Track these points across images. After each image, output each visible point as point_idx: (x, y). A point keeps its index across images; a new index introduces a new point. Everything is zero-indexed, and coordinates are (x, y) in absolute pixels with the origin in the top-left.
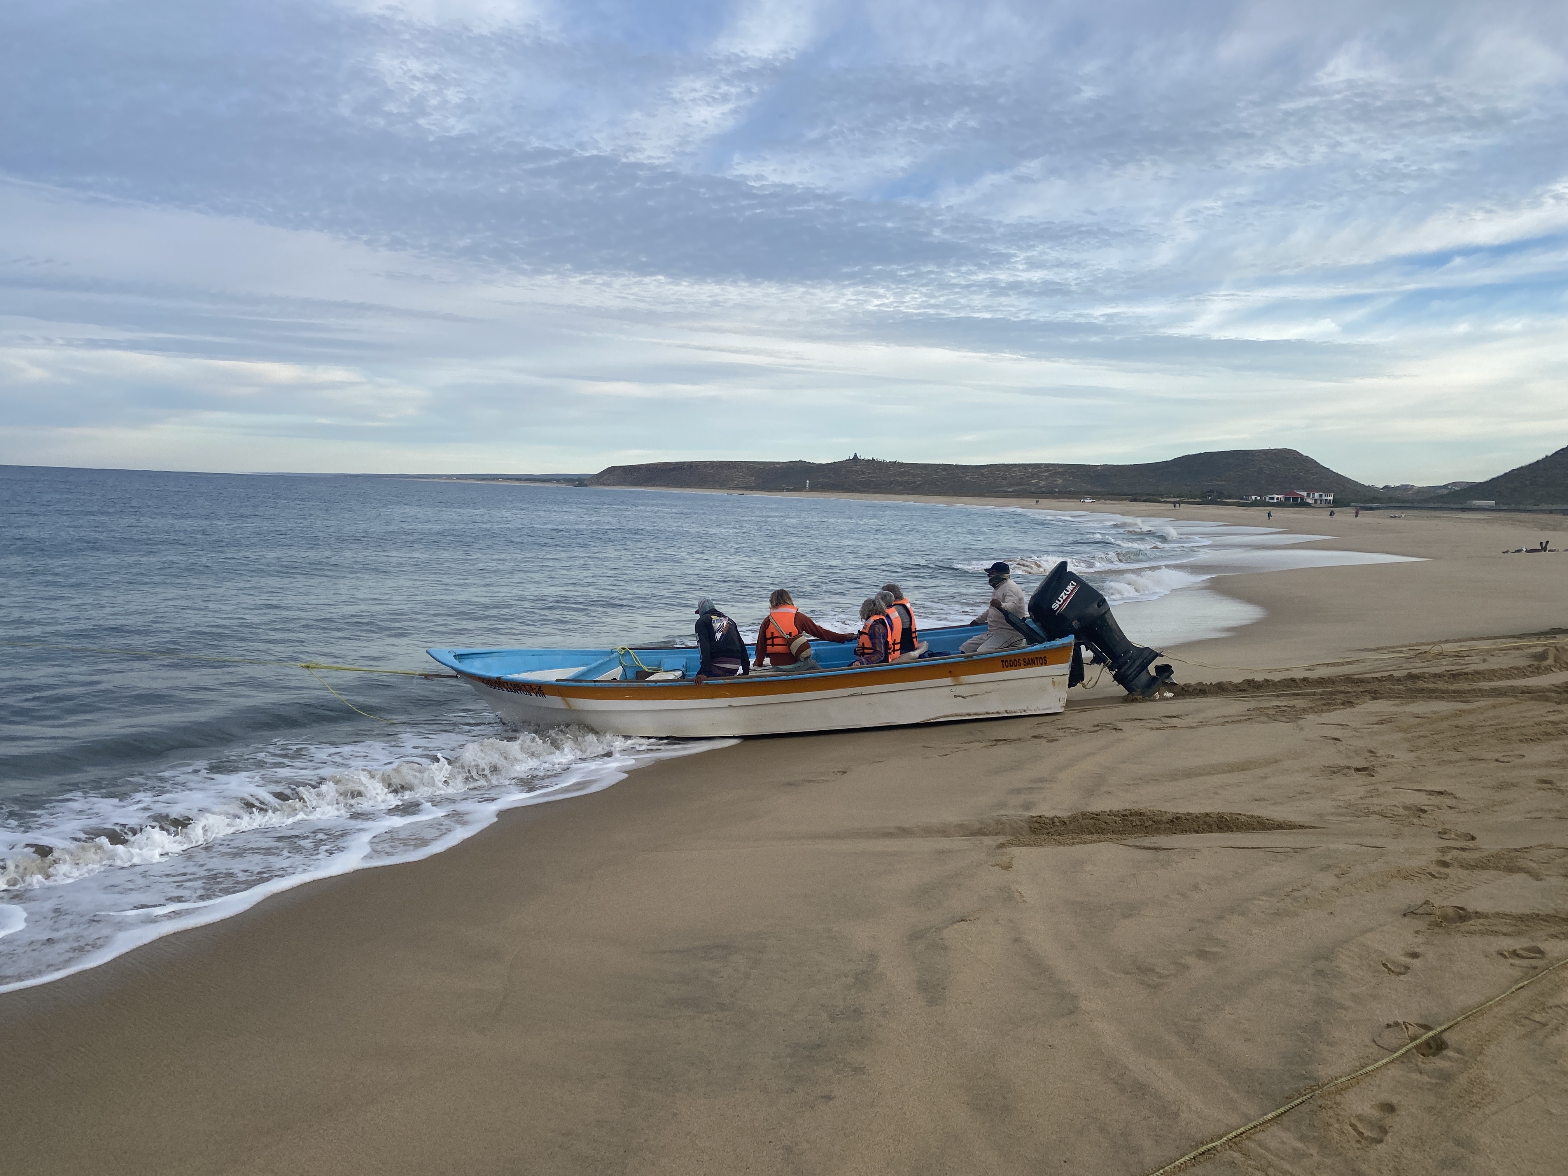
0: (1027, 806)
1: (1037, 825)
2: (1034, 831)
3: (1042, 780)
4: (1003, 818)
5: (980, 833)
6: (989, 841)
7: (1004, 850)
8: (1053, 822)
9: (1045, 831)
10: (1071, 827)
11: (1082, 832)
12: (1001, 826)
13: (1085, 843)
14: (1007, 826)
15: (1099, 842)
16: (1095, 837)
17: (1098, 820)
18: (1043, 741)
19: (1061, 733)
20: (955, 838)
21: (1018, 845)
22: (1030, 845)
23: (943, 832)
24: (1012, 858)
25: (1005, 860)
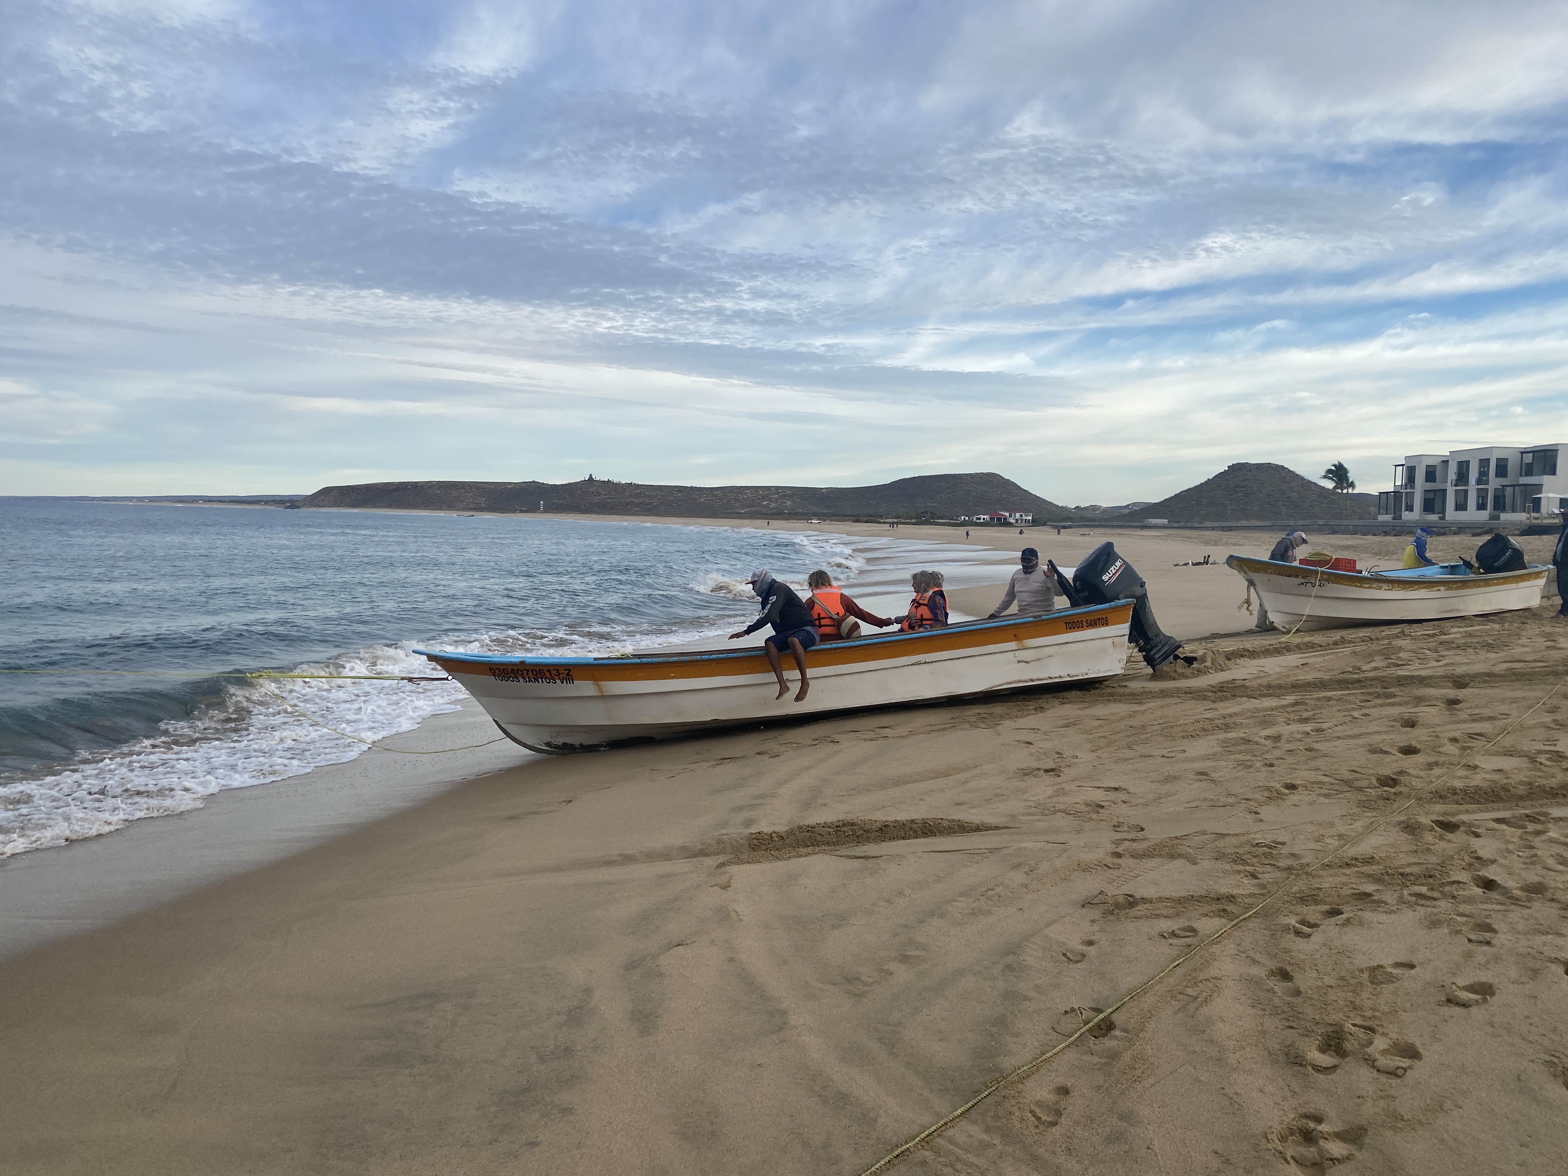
0: (748, 823)
1: (756, 842)
2: (753, 848)
3: (763, 796)
4: (725, 837)
5: (702, 853)
6: (711, 862)
7: (723, 869)
8: (772, 838)
9: (764, 847)
10: (788, 841)
11: (799, 845)
12: (721, 846)
13: (801, 856)
14: (728, 845)
15: (814, 854)
16: (810, 849)
17: (813, 832)
18: (766, 757)
19: (783, 748)
20: (677, 861)
21: (738, 863)
22: (749, 863)
23: (666, 856)
24: (730, 878)
25: (723, 879)
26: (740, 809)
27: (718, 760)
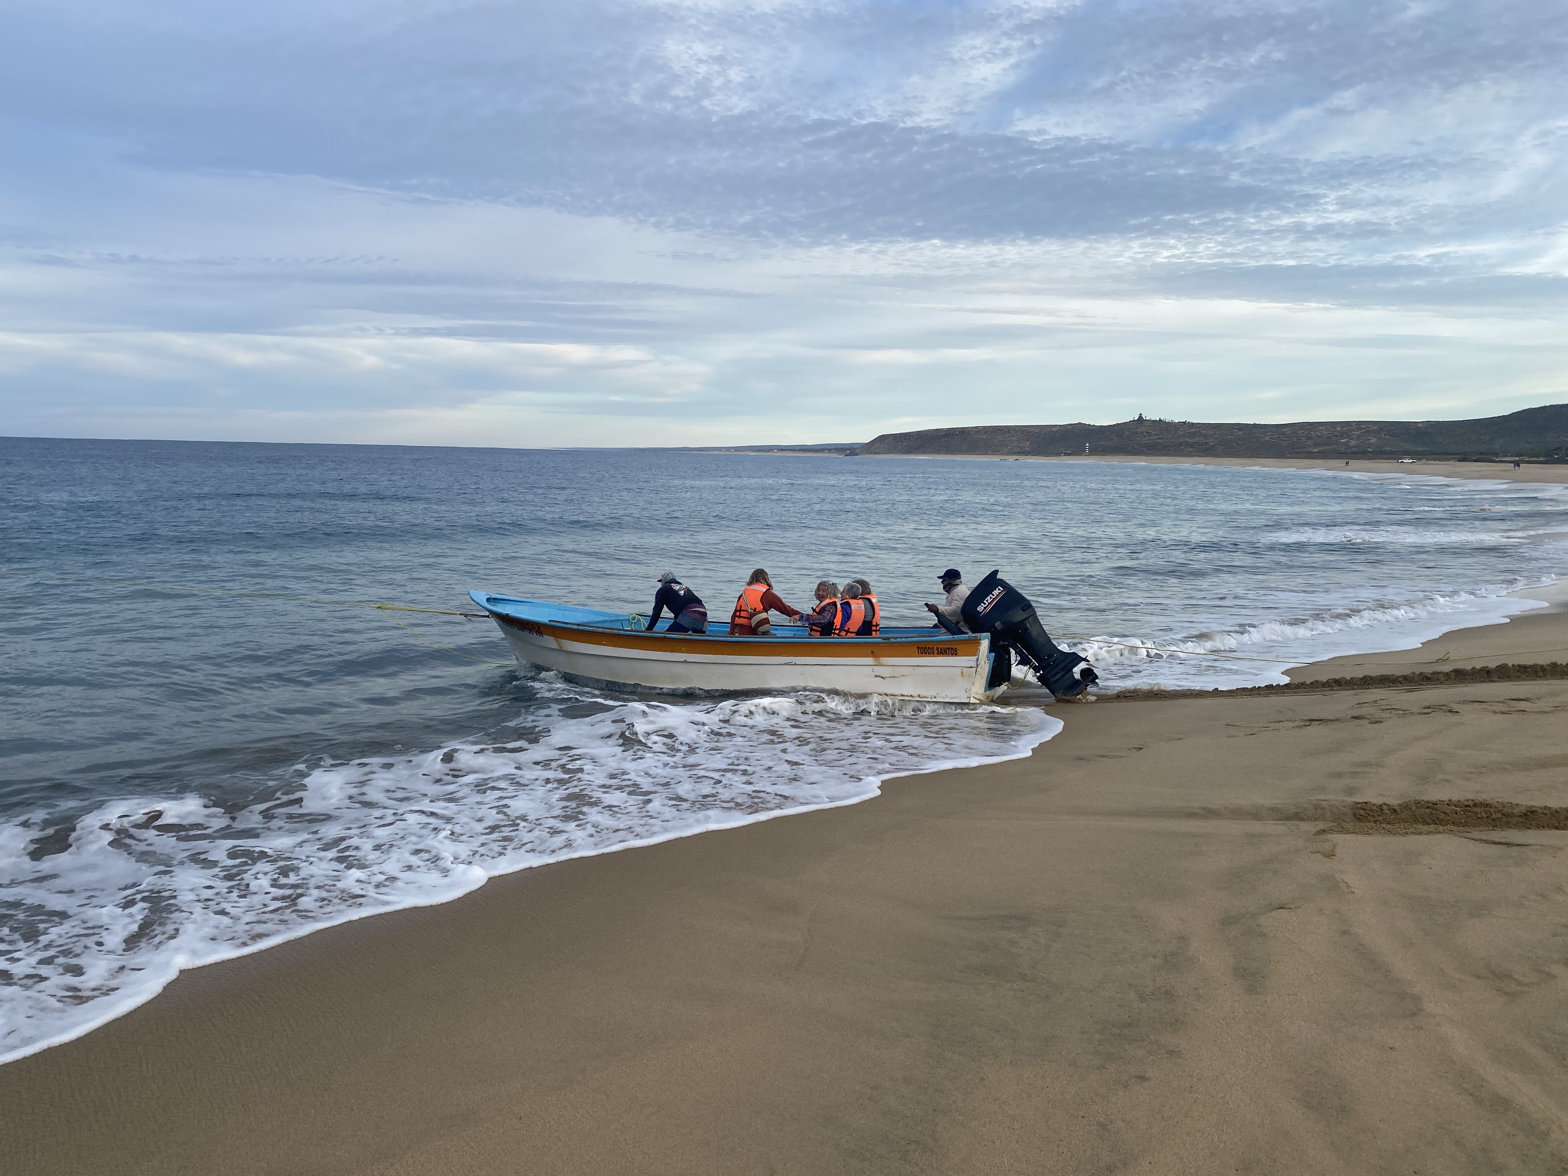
0: (1350, 791)
1: (1362, 812)
2: (1358, 818)
3: (1366, 764)
4: (1323, 803)
5: (1297, 816)
6: (1308, 827)
7: (1325, 837)
8: (1381, 810)
9: (1371, 819)
10: (1403, 816)
11: (1416, 821)
12: (1320, 811)
13: (1420, 833)
14: (1328, 811)
15: (1437, 833)
16: (1432, 827)
17: (1436, 809)
18: (1365, 722)
19: (1385, 715)
20: (1269, 822)
21: (1341, 832)
22: (1356, 833)
23: (1255, 814)
24: (1335, 846)
25: (1327, 847)
26: (1340, 775)
27: (1306, 721)
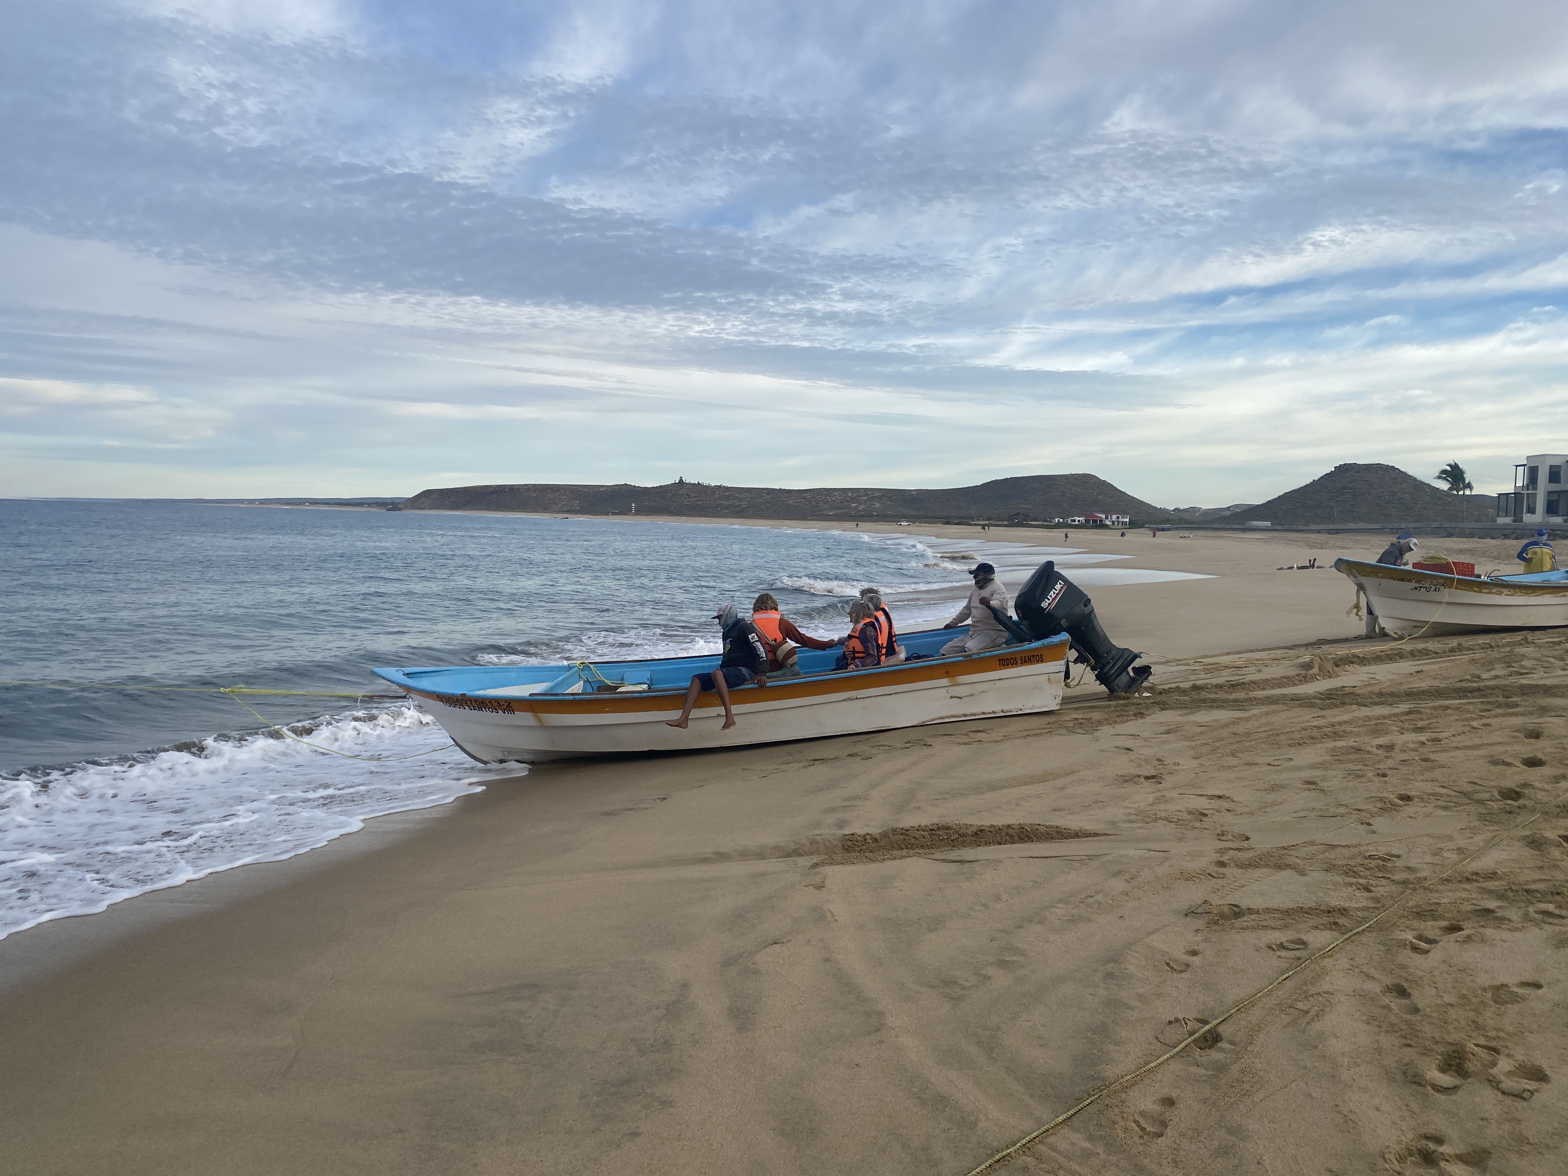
0: (841, 824)
1: (849, 843)
2: (847, 849)
3: (856, 798)
4: (818, 838)
5: (797, 853)
6: (804, 862)
7: (817, 870)
8: (865, 840)
9: (857, 849)
10: (882, 843)
11: (893, 848)
12: (815, 846)
13: (895, 859)
14: (821, 845)
15: (909, 857)
16: (904, 852)
17: (908, 835)
18: (858, 759)
19: (874, 751)
20: (771, 860)
21: (831, 864)
22: (843, 864)
23: (760, 855)
24: (825, 878)
25: (818, 879)
26: (833, 810)
27: (810, 761)
